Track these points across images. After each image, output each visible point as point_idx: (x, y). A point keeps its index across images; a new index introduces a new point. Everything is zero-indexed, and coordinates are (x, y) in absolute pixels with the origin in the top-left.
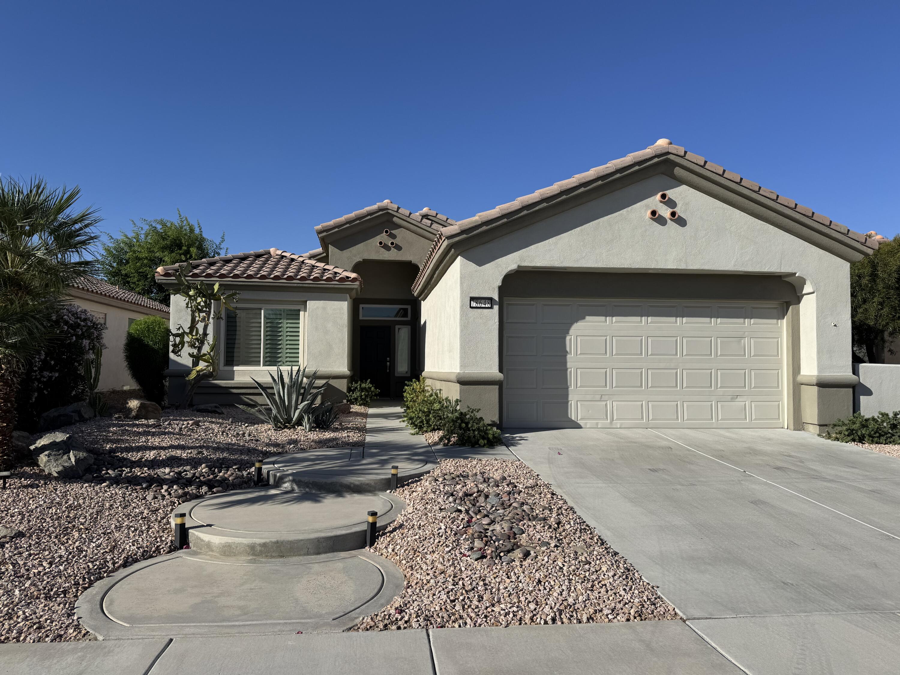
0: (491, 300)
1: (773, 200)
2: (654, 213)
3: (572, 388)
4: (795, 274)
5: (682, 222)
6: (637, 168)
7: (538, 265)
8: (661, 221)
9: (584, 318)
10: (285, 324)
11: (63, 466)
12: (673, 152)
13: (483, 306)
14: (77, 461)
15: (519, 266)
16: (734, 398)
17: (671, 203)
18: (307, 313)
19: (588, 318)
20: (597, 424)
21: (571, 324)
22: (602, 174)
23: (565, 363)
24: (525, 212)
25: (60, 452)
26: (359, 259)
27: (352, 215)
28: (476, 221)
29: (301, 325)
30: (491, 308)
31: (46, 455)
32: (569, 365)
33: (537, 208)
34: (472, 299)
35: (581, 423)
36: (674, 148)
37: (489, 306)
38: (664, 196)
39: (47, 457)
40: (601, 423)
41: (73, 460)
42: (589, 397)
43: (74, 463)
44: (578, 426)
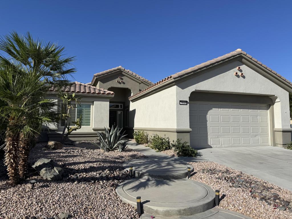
0: (187, 101)
1: (270, 71)
2: (237, 73)
3: (209, 134)
4: (275, 95)
5: (244, 77)
6: (232, 58)
7: (202, 89)
8: (238, 76)
9: (212, 109)
10: (85, 110)
11: (54, 175)
12: (243, 53)
13: (184, 104)
14: (59, 172)
15: (196, 90)
16: (256, 136)
17: (241, 71)
18: (94, 106)
19: (213, 109)
20: (217, 146)
21: (208, 111)
22: (223, 59)
23: (207, 124)
24: (199, 71)
25: (50, 168)
26: (110, 87)
27: (108, 71)
28: (183, 73)
29: (91, 110)
30: (187, 105)
31: (45, 170)
32: (208, 125)
33: (203, 69)
34: (180, 101)
35: (212, 146)
36: (243, 52)
37: (186, 104)
38: (239, 68)
39: (45, 171)
40: (218, 146)
41: (57, 171)
42: (214, 137)
43: (58, 173)
44: (211, 147)
